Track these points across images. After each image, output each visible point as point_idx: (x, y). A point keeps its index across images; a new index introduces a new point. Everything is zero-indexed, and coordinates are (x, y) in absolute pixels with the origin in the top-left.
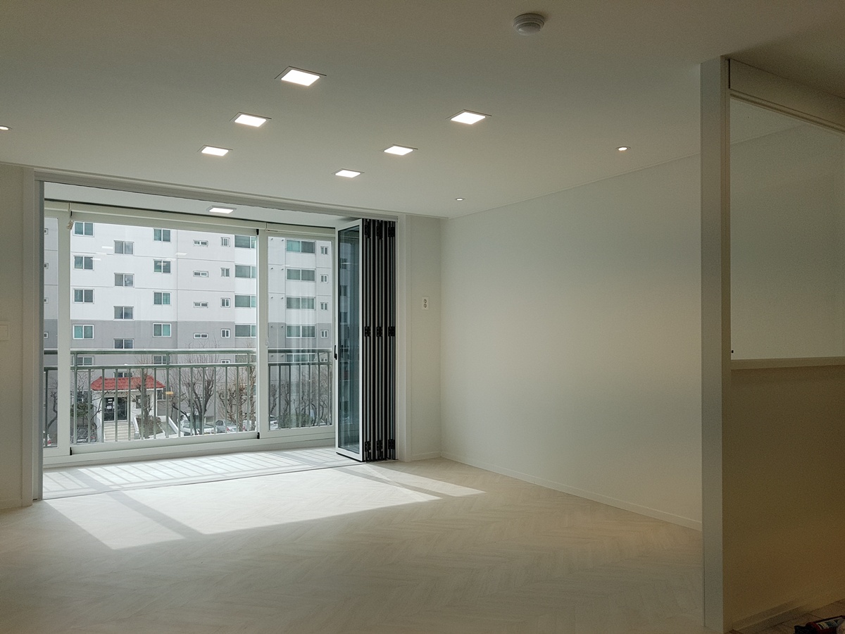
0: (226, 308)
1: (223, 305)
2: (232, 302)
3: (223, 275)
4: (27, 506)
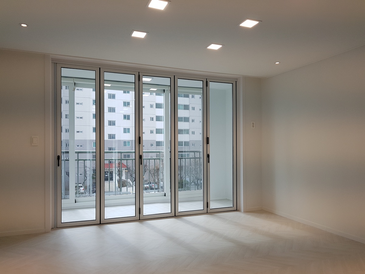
0: (152, 134)
1: (151, 133)
2: (155, 132)
3: (151, 120)
4: (47, 232)
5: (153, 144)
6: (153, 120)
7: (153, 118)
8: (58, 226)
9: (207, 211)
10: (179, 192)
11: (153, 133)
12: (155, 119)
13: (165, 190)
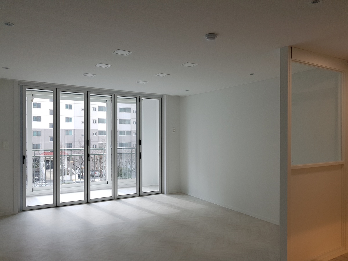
2: (97, 121)
4: (16, 214)
5: (95, 133)
6: (95, 110)
7: (95, 108)
8: (23, 209)
9: (140, 194)
10: (119, 181)
11: (95, 122)
12: (97, 109)
13: (107, 179)
